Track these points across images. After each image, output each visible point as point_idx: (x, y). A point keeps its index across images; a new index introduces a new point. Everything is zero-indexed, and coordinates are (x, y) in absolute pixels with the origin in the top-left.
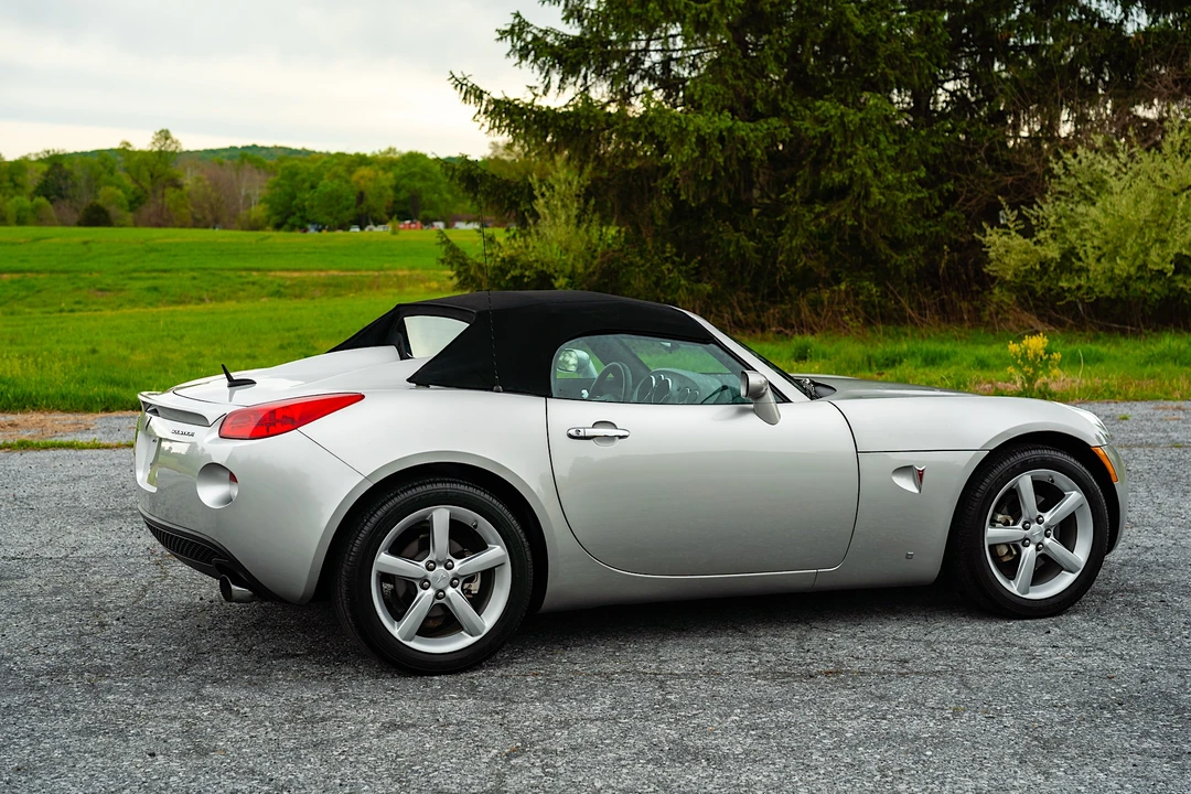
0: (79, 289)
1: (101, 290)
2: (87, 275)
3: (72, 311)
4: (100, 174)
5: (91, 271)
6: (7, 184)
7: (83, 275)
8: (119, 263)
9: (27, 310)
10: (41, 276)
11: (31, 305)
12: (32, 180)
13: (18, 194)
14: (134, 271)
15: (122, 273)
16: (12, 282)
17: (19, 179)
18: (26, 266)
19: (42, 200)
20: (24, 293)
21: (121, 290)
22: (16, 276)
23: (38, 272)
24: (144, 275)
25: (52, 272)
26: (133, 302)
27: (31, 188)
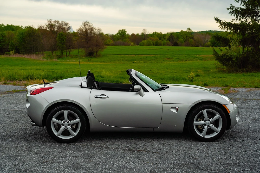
0: (164, 58)
1: (168, 58)
2: (167, 56)
3: (162, 62)
4: (179, 36)
5: (167, 55)
6: (162, 38)
7: (166, 56)
8: (173, 53)
9: (154, 62)
10: (158, 56)
11: (155, 61)
12: (167, 38)
13: (165, 40)
14: (175, 55)
15: (173, 55)
16: (153, 57)
17: (165, 37)
18: (156, 54)
19: (168, 41)
20: (154, 59)
21: (172, 58)
22: (154, 56)
23: (158, 55)
24: (177, 56)
25: (160, 55)
26: (173, 61)
27: (167, 39)
